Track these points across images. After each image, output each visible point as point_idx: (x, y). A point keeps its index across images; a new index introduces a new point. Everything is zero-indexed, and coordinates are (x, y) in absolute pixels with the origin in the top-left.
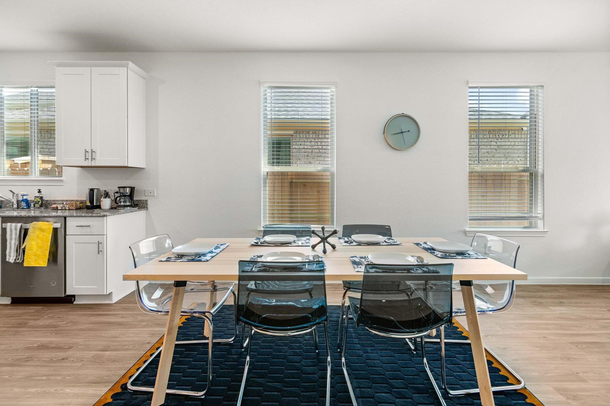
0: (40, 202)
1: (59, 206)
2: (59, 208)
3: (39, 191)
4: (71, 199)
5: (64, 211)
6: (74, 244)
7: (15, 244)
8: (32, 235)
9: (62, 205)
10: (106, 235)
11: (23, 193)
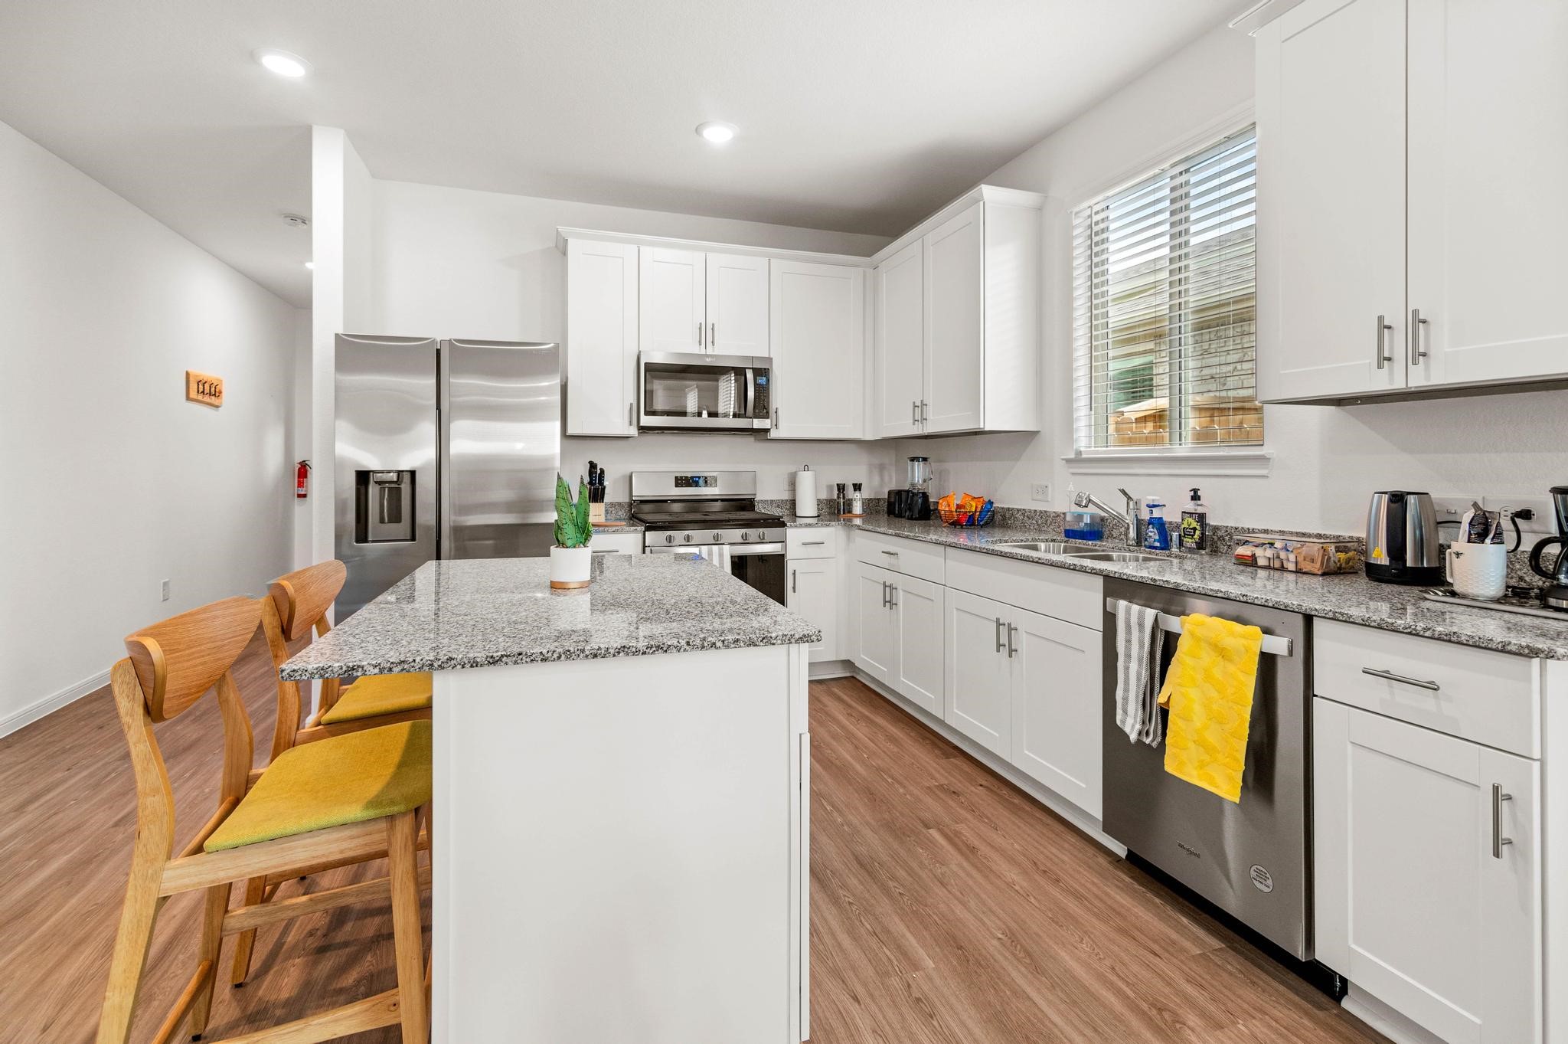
0: (1198, 533)
1: (1259, 552)
2: (1261, 562)
3: (1195, 497)
4: (1298, 531)
5: (1277, 574)
6: (1350, 747)
7: (1139, 679)
8: (1188, 660)
9: (1269, 553)
10: (1543, 762)
11: (1151, 499)
